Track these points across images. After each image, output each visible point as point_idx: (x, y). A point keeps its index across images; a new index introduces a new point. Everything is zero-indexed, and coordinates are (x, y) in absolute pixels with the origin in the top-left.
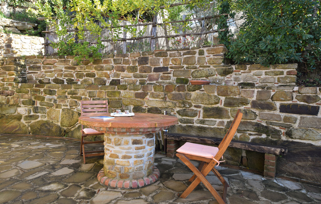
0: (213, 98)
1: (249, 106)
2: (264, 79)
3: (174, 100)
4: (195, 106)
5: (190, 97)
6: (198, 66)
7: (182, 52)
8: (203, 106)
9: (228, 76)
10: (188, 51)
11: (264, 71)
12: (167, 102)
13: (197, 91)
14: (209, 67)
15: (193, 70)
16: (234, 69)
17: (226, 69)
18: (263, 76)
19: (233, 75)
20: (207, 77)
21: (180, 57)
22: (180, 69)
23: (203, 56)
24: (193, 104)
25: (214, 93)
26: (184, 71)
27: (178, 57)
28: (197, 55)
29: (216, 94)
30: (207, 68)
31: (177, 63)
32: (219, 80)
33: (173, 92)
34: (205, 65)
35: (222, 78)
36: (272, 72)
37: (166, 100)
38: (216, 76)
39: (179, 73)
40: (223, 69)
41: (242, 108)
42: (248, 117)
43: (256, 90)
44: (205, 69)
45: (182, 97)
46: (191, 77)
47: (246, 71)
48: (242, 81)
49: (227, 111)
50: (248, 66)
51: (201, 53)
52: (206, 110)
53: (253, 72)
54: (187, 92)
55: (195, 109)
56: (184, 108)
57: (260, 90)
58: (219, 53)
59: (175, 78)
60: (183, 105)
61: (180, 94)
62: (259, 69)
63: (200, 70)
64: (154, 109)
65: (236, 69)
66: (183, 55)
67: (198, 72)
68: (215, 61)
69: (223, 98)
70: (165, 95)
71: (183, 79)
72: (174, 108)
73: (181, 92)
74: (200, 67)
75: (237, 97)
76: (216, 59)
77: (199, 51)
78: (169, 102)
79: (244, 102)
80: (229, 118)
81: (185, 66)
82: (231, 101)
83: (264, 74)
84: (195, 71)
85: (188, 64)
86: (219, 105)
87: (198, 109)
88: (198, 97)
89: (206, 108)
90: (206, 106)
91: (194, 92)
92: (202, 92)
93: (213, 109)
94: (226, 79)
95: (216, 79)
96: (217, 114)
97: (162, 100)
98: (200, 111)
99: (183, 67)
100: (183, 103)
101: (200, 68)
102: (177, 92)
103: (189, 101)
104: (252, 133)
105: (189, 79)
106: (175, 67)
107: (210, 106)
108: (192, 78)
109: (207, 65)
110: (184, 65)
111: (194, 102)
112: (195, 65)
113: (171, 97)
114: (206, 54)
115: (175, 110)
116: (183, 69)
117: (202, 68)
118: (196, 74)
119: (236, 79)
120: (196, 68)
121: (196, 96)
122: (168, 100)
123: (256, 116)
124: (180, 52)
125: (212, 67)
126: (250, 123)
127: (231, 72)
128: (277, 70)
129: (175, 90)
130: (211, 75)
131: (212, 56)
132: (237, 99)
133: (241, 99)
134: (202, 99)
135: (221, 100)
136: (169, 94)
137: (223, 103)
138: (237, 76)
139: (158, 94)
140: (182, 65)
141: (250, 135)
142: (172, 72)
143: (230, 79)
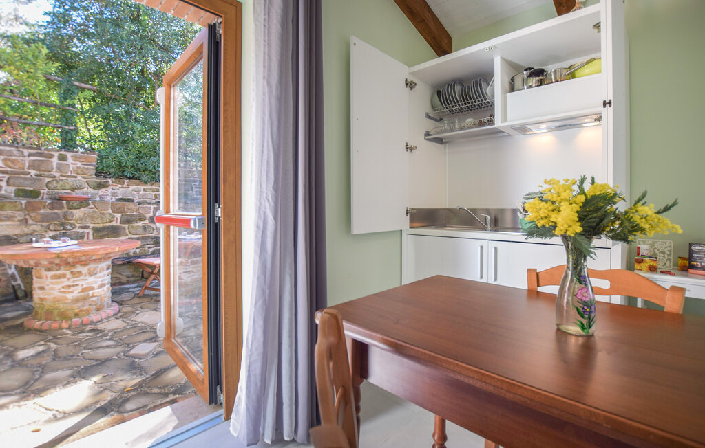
0: (108, 215)
1: (147, 221)
2: (143, 195)
3: (43, 222)
4: (81, 228)
5: (73, 217)
6: (57, 175)
7: (26, 152)
8: (91, 225)
9: (103, 190)
10: (39, 151)
11: (142, 188)
12: (30, 225)
13: (82, 209)
14: (76, 177)
15: (48, 180)
16: (111, 183)
17: (100, 182)
18: (142, 192)
19: (110, 190)
20: (73, 189)
21: (22, 158)
22: (22, 176)
23: (65, 162)
24: (78, 225)
25: (108, 210)
26: (31, 178)
27: (18, 158)
28: (55, 161)
29: (110, 211)
30: (73, 179)
31: (16, 167)
32: (93, 194)
33: (42, 211)
34: (69, 174)
35: (96, 192)
36: (151, 189)
37: (27, 222)
38: (86, 189)
39: (22, 181)
40: (96, 182)
41: (141, 223)
42: (147, 232)
43: (152, 207)
44: (70, 179)
45: (59, 217)
46: (45, 188)
47: (124, 186)
48: (120, 197)
49: (124, 228)
50: (126, 181)
51: (62, 158)
52: (96, 230)
53: (132, 188)
54: (66, 210)
55: (81, 230)
56: (62, 231)
57: (155, 206)
58: (92, 162)
59: (13, 189)
60: (62, 228)
61: (56, 213)
62: (138, 185)
63: (62, 180)
64: (3, 238)
65: (113, 182)
66: (29, 156)
67: (58, 182)
68: (86, 172)
69: (119, 216)
70: (25, 215)
71: (31, 191)
72: (44, 233)
73: (56, 211)
74: (61, 175)
75: (135, 213)
76: (87, 169)
77: (60, 154)
78: (36, 225)
79: (142, 218)
80: (127, 235)
81: (33, 172)
82: (129, 218)
83: (142, 190)
84: (53, 181)
85: (39, 170)
86: (114, 223)
87: (86, 231)
88: (86, 215)
89: (97, 228)
90: (96, 225)
91: (78, 210)
92: (91, 210)
93: (107, 228)
94: (101, 194)
95: (87, 193)
96: (113, 232)
97: (18, 223)
98: (88, 233)
99: (29, 173)
100: (62, 224)
101: (61, 178)
102: (49, 211)
103: (72, 222)
104: (151, 246)
105: (42, 191)
106: (12, 171)
107: (101, 225)
108: (47, 190)
109: (73, 174)
110: (30, 171)
111: (79, 222)
112: (52, 173)
113: (39, 218)
114: (70, 160)
115: (47, 236)
116: (29, 176)
117: (64, 178)
118: (55, 185)
119: (113, 194)
120: (54, 177)
121: (82, 215)
122: (30, 222)
123: (154, 230)
124: (21, 150)
125: (79, 177)
126: (149, 237)
127: (107, 186)
128: (153, 187)
129: (44, 207)
130: (80, 187)
131: (79, 164)
132: (136, 216)
133: (140, 216)
134: (92, 218)
135: (117, 218)
136: (33, 215)
137: (119, 220)
138: (115, 191)
139: (12, 214)
140: (26, 170)
141: (150, 248)
142: (5, 179)
143: (105, 194)
